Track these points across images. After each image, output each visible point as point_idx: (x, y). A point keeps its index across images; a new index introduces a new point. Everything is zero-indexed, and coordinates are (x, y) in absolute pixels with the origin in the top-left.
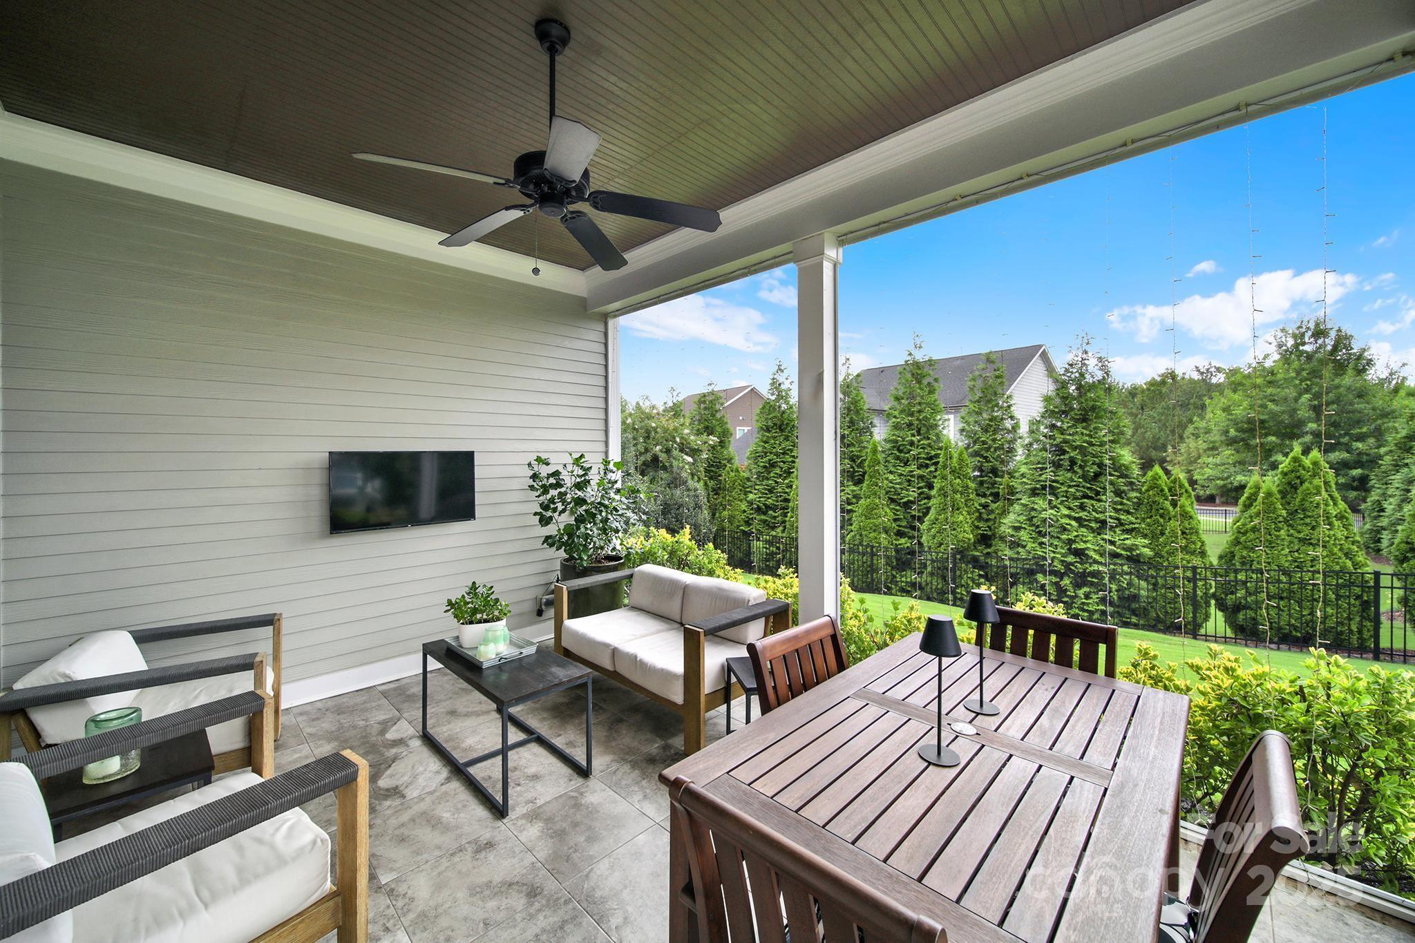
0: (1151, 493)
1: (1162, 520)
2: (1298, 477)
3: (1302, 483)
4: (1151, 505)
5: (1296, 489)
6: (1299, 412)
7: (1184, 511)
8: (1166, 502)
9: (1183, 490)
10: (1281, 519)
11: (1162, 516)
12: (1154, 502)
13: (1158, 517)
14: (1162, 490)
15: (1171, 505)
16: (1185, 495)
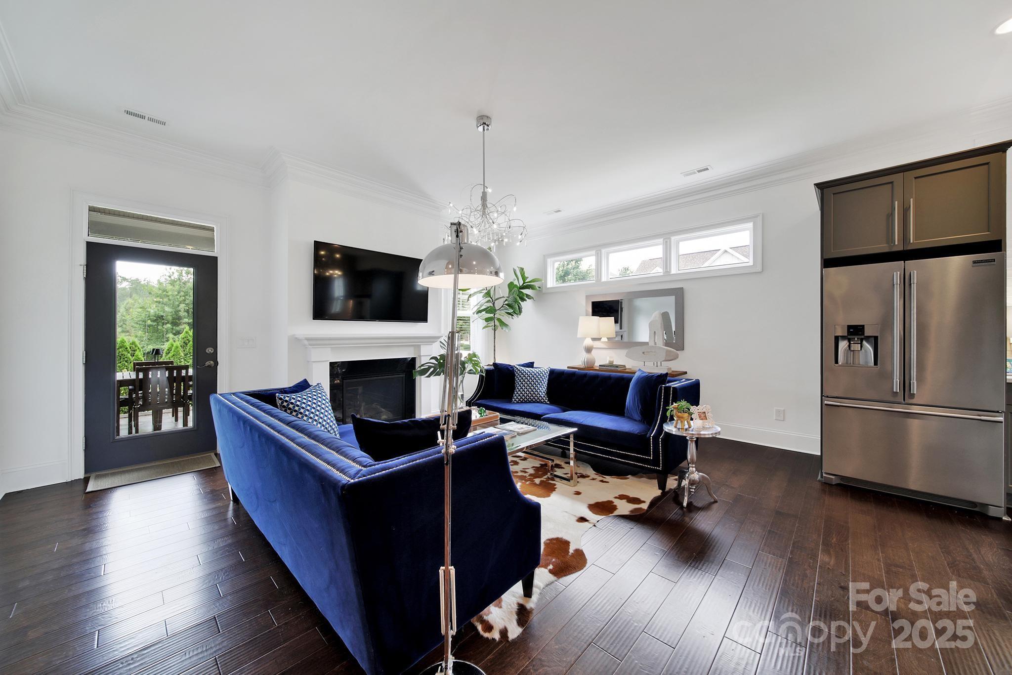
0: (120, 350)
1: (126, 364)
2: (188, 340)
3: (189, 342)
4: (120, 356)
5: (187, 345)
6: (180, 313)
7: (138, 358)
8: (129, 354)
9: (137, 348)
10: (181, 357)
11: (126, 362)
12: (122, 355)
13: (124, 362)
14: (126, 348)
15: (131, 356)
16: (138, 350)
